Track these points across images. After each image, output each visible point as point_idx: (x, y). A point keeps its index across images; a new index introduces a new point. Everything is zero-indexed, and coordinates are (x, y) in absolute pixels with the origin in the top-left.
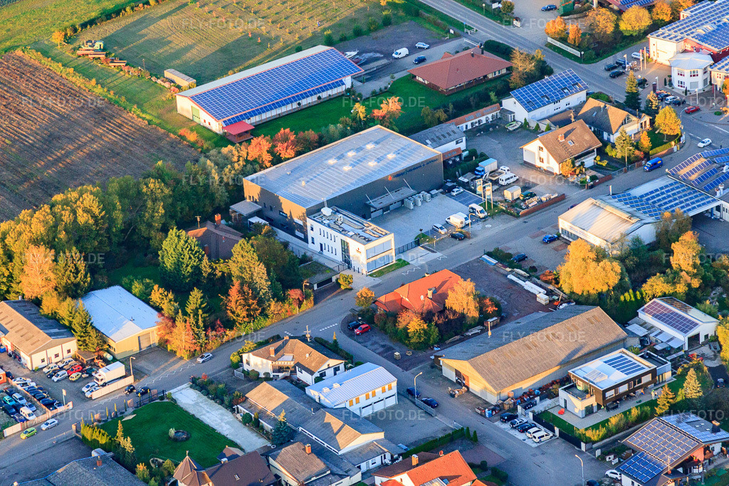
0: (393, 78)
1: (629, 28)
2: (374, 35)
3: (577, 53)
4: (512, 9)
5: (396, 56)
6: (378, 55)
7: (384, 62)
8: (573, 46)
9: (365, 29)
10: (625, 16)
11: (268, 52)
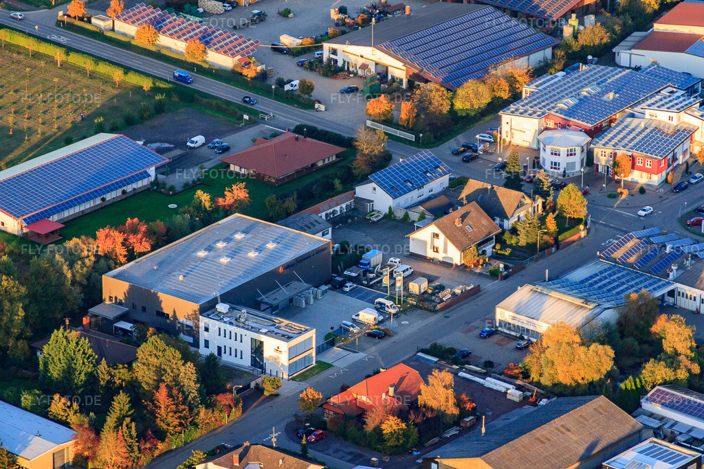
0: (202, 168)
1: (468, 106)
2: (148, 123)
3: (412, 137)
4: (312, 90)
5: (192, 145)
6: (167, 145)
7: (178, 152)
8: (405, 129)
9: (136, 115)
10: (460, 92)
11: (26, 145)
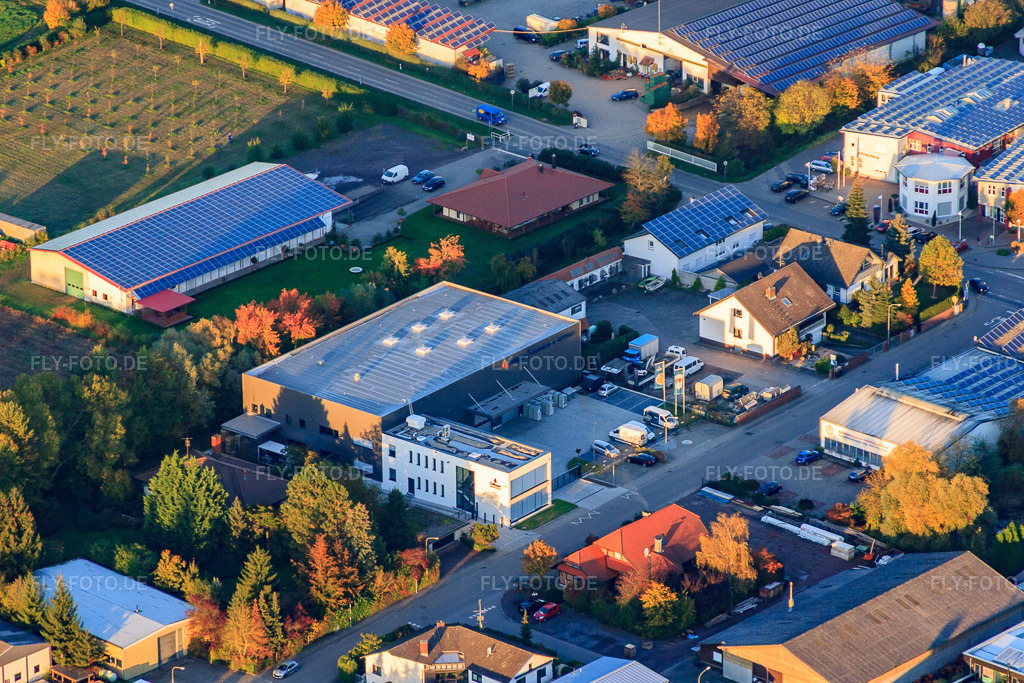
0: (401, 213)
1: (796, 119)
2: (327, 147)
3: (712, 166)
4: (569, 96)
5: (389, 179)
6: (352, 179)
7: (368, 189)
8: (702, 153)
9: (310, 136)
10: (785, 98)
11: (147, 180)
